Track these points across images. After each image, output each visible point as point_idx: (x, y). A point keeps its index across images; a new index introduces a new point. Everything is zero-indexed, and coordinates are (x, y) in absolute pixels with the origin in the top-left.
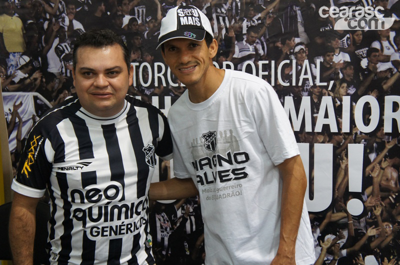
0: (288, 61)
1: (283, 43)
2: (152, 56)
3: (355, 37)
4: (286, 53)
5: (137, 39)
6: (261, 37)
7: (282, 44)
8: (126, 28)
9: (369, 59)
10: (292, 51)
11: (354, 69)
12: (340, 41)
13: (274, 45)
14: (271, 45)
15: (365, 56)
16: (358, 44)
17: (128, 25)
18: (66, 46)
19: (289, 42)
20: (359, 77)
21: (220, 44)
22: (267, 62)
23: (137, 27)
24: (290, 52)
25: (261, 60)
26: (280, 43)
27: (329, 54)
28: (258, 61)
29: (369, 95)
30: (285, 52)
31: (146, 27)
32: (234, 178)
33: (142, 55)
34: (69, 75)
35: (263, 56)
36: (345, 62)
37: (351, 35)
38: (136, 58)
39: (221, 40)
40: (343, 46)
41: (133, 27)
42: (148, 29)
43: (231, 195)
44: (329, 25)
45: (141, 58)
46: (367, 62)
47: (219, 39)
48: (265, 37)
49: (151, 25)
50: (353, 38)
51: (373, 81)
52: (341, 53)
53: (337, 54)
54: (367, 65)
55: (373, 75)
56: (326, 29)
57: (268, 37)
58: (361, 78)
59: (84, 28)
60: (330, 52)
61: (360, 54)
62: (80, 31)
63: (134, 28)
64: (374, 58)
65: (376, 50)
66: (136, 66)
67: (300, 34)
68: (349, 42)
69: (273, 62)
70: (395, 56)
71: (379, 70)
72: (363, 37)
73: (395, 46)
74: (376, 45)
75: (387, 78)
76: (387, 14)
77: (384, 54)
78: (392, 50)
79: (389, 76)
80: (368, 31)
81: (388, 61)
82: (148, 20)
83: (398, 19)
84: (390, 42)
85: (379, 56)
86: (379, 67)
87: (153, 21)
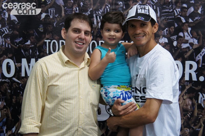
2: (58, 37)
3: (171, 30)
5: (50, 27)
8: (43, 20)
9: (178, 42)
11: (170, 46)
12: (162, 32)
15: (175, 40)
16: (172, 34)
17: (44, 19)
18: (5, 29)
20: (172, 51)
21: (98, 31)
23: (50, 20)
27: (157, 38)
29: (177, 60)
33: (53, 36)
34: (7, 46)
36: (165, 43)
37: (168, 29)
38: (49, 37)
39: (98, 29)
40: (164, 34)
41: (47, 20)
42: (56, 21)
45: (52, 38)
46: (177, 43)
47: (97, 28)
49: (58, 19)
50: (170, 30)
51: (179, 53)
52: (163, 38)
53: (161, 39)
54: (176, 44)
55: (179, 50)
58: (173, 51)
59: (17, 19)
60: (157, 37)
61: (173, 38)
62: (15, 21)
64: (180, 41)
65: (181, 37)
66: (49, 42)
68: (167, 32)
70: (191, 41)
71: (182, 48)
72: (174, 30)
73: (191, 35)
74: (181, 34)
75: (187, 52)
76: (187, 18)
77: (185, 39)
78: (189, 37)
79: (188, 51)
80: (177, 27)
81: (187, 43)
82: (56, 16)
83: (192, 21)
84: (188, 33)
85: (182, 40)
86: (183, 46)
87: (59, 17)
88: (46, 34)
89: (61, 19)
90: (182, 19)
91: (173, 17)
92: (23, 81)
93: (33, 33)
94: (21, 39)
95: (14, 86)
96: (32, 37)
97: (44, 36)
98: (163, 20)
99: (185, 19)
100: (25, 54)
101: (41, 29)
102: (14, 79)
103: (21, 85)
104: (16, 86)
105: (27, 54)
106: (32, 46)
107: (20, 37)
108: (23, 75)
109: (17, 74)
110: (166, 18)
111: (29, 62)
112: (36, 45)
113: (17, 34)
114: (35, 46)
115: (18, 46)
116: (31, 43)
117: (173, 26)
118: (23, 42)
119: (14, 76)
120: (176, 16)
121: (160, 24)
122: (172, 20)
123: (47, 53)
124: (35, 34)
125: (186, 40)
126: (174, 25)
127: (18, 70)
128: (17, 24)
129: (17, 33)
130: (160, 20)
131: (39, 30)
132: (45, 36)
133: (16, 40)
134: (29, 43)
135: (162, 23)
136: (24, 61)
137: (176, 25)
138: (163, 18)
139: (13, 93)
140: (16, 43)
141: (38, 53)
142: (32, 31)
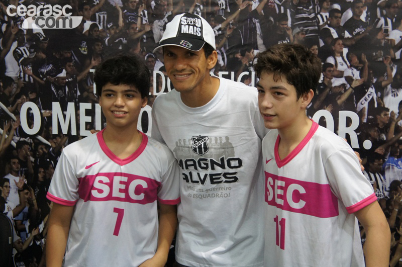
0: (247, 73)
1: (243, 55)
4: (246, 65)
5: (98, 45)
6: (221, 48)
7: (241, 55)
8: (87, 34)
9: (325, 74)
10: (251, 63)
13: (234, 56)
14: (231, 56)
17: (89, 31)
18: (24, 50)
19: (248, 53)
22: (227, 73)
23: (98, 33)
24: (250, 64)
25: (222, 71)
26: (240, 54)
28: (218, 72)
29: (324, 109)
30: (245, 63)
31: (107, 33)
32: (224, 181)
34: (27, 79)
35: (223, 66)
41: (94, 32)
42: (109, 35)
43: (219, 196)
44: (287, 38)
46: (323, 76)
48: (225, 48)
49: (113, 32)
51: (328, 95)
54: (322, 79)
55: (328, 90)
56: (284, 42)
57: (228, 48)
58: (317, 92)
59: (44, 32)
62: (39, 35)
63: (95, 34)
64: (329, 73)
65: (331, 65)
67: (259, 46)
69: (233, 74)
70: (348, 72)
71: (333, 85)
72: (319, 52)
73: (348, 63)
74: (330, 60)
75: (341, 94)
76: (340, 30)
77: (338, 69)
78: (345, 66)
79: (343, 92)
80: (323, 46)
81: (341, 77)
82: (109, 26)
83: (350, 36)
84: (343, 59)
85: (333, 71)
86: (334, 82)
87: (115, 27)
88: (92, 59)
89: (118, 31)
90: (332, 32)
91: (317, 27)
92: (55, 143)
93: (71, 57)
94: (50, 67)
95: (41, 151)
96: (68, 63)
97: (88, 61)
98: (298, 33)
99: (336, 31)
100: (58, 95)
101: (84, 50)
102: (40, 138)
103: (51, 149)
104: (43, 151)
105: (61, 93)
106: (70, 80)
107: (48, 64)
108: (55, 131)
109: (45, 129)
110: (302, 30)
111: (64, 108)
112: (76, 78)
113: (44, 58)
114: (75, 80)
115: (45, 79)
116: (67, 74)
117: (315, 45)
118: (54, 73)
119: (39, 133)
120: (322, 25)
121: (292, 41)
122: (314, 34)
123: (93, 92)
124: (74, 58)
125: (339, 71)
126: (318, 44)
127: (47, 123)
128: (42, 40)
129: (44, 56)
130: (292, 32)
131: (80, 51)
132: (91, 63)
133: (41, 68)
134: (63, 74)
135: (296, 39)
136: (56, 106)
137: (322, 44)
138: (298, 30)
139: (39, 162)
140: (42, 73)
141: (79, 93)
142: (69, 53)
